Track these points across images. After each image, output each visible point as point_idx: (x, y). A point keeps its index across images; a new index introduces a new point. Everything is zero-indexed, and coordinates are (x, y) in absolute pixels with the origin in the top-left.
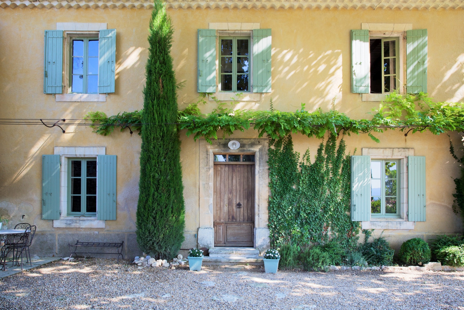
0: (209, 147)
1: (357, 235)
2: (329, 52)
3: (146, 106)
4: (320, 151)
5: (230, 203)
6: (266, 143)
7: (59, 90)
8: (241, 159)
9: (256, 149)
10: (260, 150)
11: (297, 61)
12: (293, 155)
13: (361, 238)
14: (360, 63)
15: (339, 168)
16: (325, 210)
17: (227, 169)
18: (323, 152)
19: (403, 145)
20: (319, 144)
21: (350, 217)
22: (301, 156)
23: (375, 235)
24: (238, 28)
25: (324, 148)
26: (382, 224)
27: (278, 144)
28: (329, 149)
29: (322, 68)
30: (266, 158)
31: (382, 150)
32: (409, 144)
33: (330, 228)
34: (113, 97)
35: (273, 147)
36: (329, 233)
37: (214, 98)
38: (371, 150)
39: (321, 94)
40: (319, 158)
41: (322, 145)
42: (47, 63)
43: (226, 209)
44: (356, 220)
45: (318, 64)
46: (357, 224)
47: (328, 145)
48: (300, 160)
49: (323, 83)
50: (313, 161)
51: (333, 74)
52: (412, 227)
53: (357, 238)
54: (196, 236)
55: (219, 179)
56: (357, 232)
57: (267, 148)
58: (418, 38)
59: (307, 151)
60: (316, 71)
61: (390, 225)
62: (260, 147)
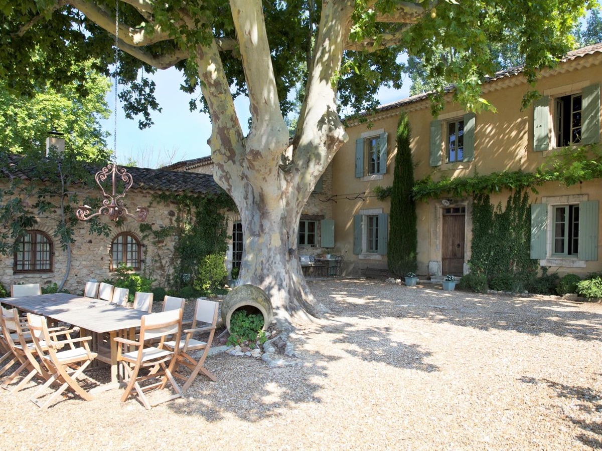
0: (437, 204)
1: (537, 271)
2: (519, 120)
3: (395, 183)
4: (509, 202)
5: (453, 244)
6: (471, 199)
7: (362, 175)
8: (452, 211)
9: (466, 203)
10: (468, 204)
11: (495, 133)
12: (490, 207)
13: (540, 274)
14: (541, 126)
15: (523, 215)
16: (512, 249)
17: (452, 218)
18: (512, 202)
19: (577, 191)
20: (509, 196)
21: (529, 255)
22: (495, 207)
23: (550, 271)
24: (455, 115)
25: (512, 200)
26: (557, 262)
27: (480, 200)
28: (516, 199)
29: (514, 134)
30: (471, 210)
31: (558, 198)
32: (584, 191)
33: (515, 264)
34: (387, 175)
35: (476, 202)
36: (515, 268)
37: (440, 169)
38: (549, 199)
39: (512, 155)
40: (508, 208)
41: (510, 197)
42: (357, 159)
43: (450, 248)
44: (534, 258)
45: (511, 131)
46: (535, 262)
47: (515, 197)
48: (495, 210)
49: (513, 147)
50: (504, 210)
51: (522, 138)
52: (584, 266)
53: (537, 273)
54: (428, 266)
55: (447, 226)
56: (537, 268)
57: (472, 202)
58: (592, 93)
59: (500, 203)
60: (509, 138)
61: (564, 263)
62: (467, 202)
